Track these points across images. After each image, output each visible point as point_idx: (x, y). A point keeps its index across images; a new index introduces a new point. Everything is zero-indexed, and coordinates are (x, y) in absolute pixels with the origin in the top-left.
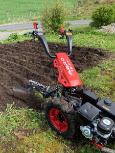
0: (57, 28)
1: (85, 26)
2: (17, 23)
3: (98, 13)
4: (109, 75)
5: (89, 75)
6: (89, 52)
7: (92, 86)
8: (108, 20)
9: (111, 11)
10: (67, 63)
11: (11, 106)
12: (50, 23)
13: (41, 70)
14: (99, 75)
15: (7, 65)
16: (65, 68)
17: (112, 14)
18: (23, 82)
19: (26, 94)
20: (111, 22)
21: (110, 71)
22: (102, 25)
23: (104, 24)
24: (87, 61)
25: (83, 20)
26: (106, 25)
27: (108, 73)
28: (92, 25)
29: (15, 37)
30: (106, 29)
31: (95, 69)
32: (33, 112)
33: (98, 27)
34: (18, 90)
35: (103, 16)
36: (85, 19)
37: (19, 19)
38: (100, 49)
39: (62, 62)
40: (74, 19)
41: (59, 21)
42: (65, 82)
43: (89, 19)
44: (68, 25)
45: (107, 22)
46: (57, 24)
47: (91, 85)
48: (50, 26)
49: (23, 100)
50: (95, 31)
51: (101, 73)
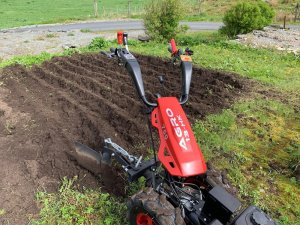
0: (167, 33)
1: (212, 32)
2: (108, 20)
3: (234, 13)
4: (250, 127)
5: (216, 126)
6: (217, 80)
7: (222, 149)
8: (249, 25)
9: (255, 10)
10: (177, 121)
11: (70, 183)
12: (158, 25)
13: (135, 108)
14: (233, 127)
15: (78, 93)
16: (174, 132)
17: (255, 16)
18: (98, 133)
19: (98, 162)
20: (253, 29)
21: (251, 119)
22: (238, 33)
23: (243, 31)
24: (213, 97)
25: (208, 22)
26: (245, 33)
27: (249, 123)
28: (223, 31)
29: (101, 44)
30: (244, 39)
31: (227, 115)
32: (108, 202)
33: (232, 35)
34: (84, 154)
35: (242, 18)
36: (212, 20)
37: (111, 13)
38: (235, 75)
39: (169, 118)
40: (195, 19)
41: (172, 22)
42: (172, 164)
43: (218, 20)
44: (186, 28)
45: (247, 28)
46: (168, 26)
47: (218, 147)
48: (157, 28)
49: (93, 174)
50: (227, 42)
51: (237, 123)
